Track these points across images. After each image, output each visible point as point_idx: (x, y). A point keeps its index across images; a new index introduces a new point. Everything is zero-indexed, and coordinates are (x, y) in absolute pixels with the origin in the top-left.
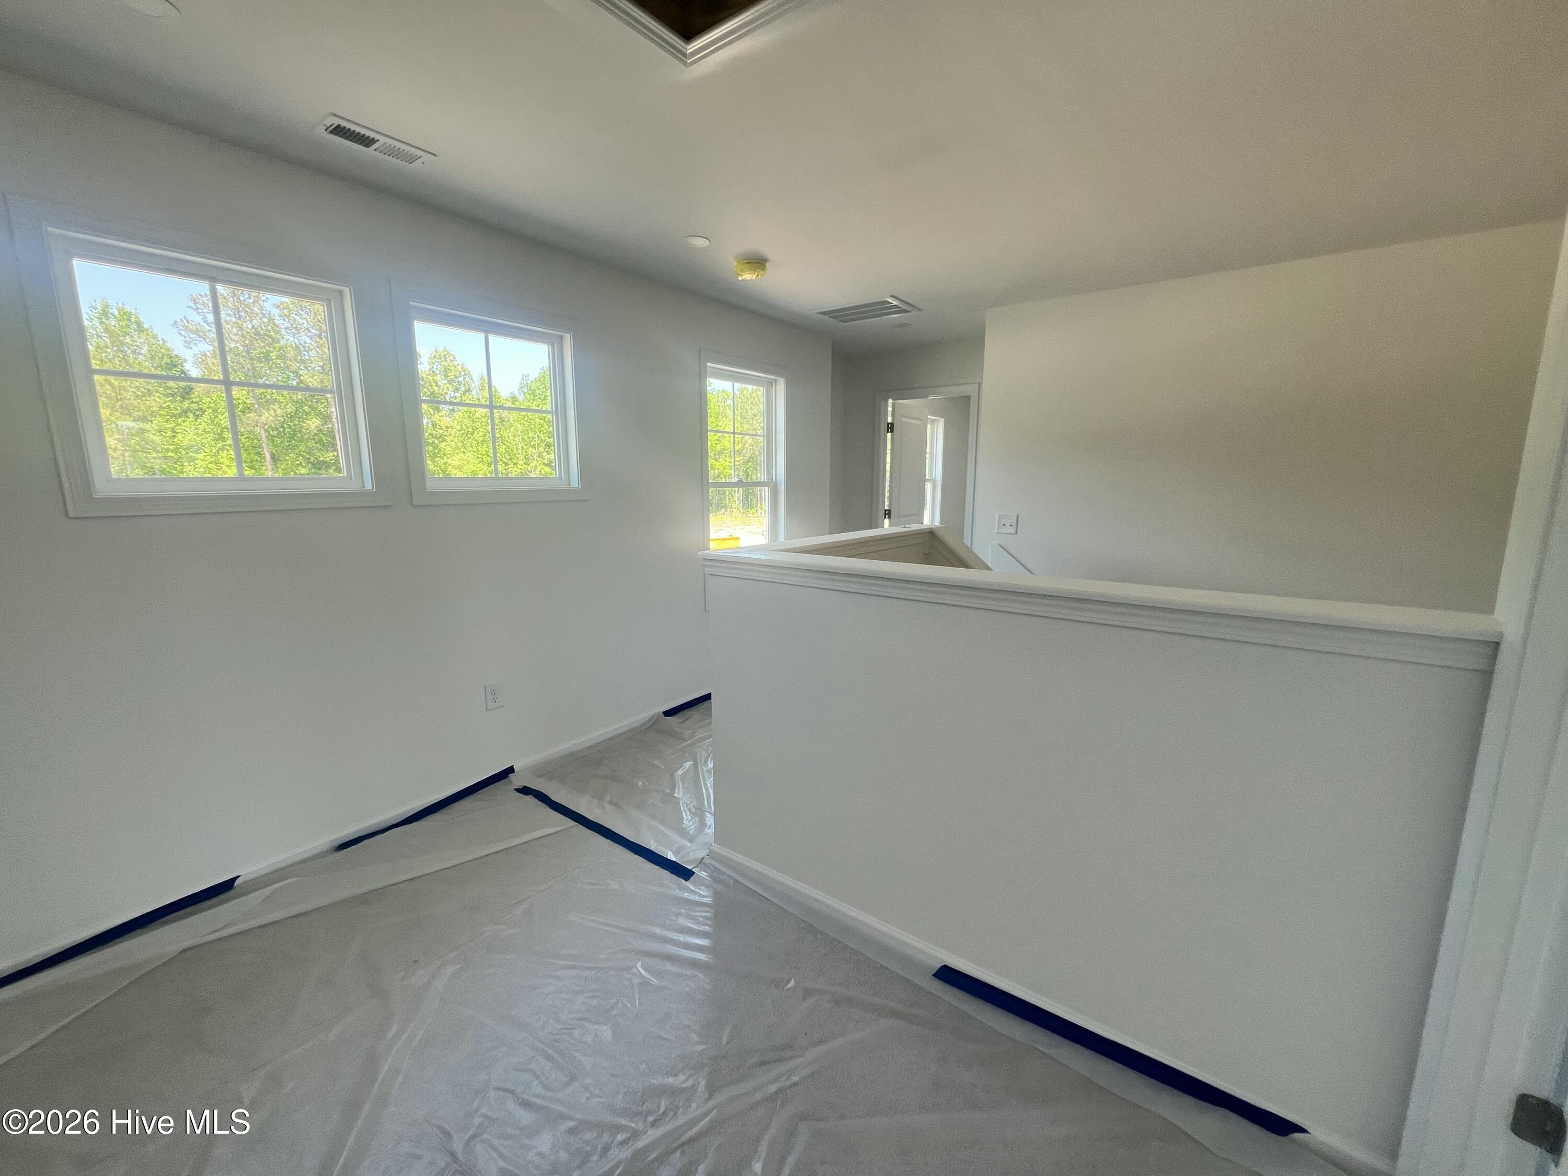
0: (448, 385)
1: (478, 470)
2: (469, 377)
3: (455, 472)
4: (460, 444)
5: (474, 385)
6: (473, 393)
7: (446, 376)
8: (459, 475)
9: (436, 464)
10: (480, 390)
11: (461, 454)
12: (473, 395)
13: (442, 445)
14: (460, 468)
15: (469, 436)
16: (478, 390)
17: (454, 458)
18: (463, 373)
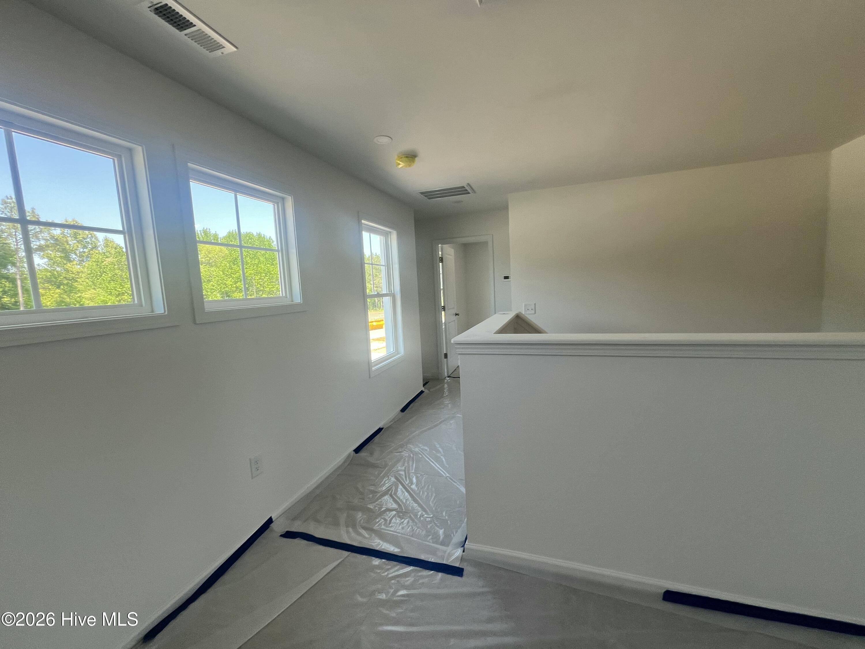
0: (78, 244)
1: (108, 300)
2: (95, 239)
3: (88, 302)
4: (90, 283)
5: (100, 243)
6: (99, 249)
7: (76, 238)
8: (92, 304)
9: (71, 297)
10: (105, 247)
11: (92, 290)
12: (99, 250)
13: (75, 284)
14: (91, 299)
15: (98, 277)
16: (103, 247)
17: (87, 293)
18: (90, 236)
